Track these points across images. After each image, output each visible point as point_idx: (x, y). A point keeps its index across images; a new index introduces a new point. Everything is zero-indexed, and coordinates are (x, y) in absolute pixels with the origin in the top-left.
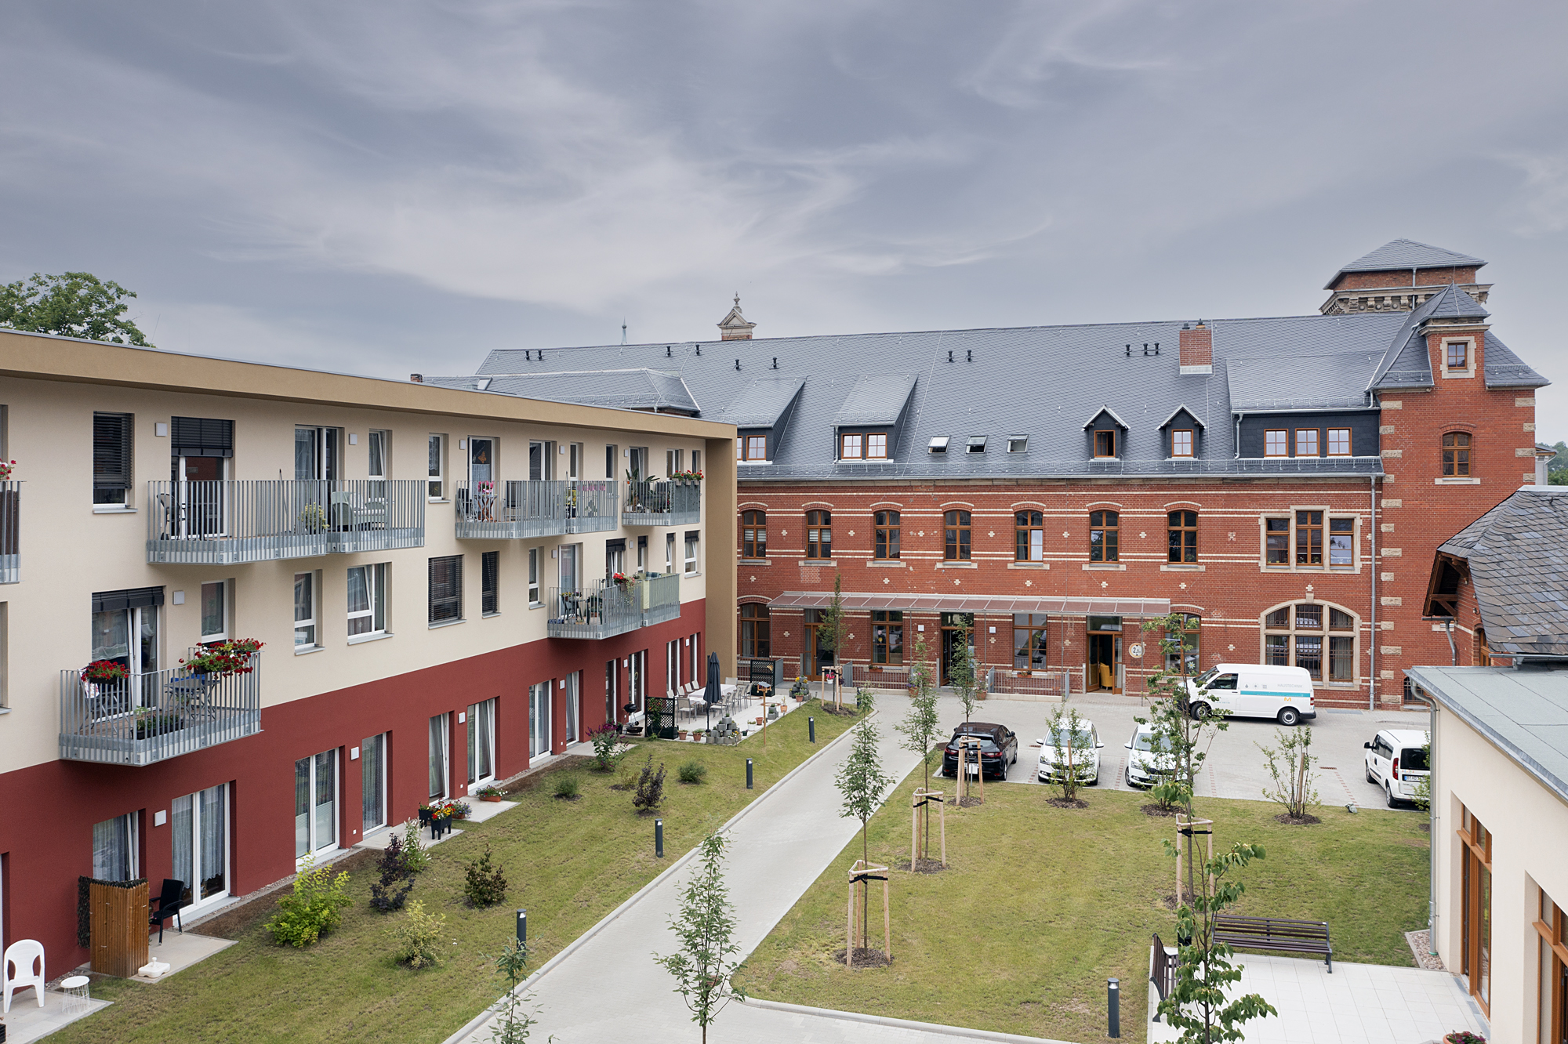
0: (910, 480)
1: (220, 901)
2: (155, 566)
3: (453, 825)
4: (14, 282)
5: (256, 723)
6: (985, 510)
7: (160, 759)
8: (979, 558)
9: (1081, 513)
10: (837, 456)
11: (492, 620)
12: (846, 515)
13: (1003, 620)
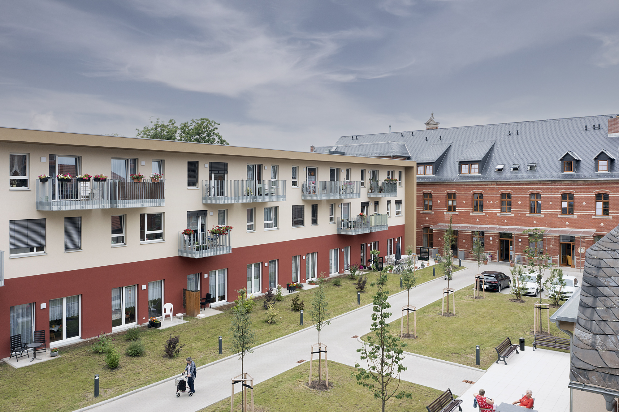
0: (487, 182)
1: (224, 302)
2: (205, 204)
3: (296, 289)
4: (186, 122)
5: (230, 250)
6: (517, 193)
7: (202, 257)
8: (515, 212)
9: (557, 194)
10: (459, 173)
11: (315, 227)
12: (462, 195)
13: (524, 236)
